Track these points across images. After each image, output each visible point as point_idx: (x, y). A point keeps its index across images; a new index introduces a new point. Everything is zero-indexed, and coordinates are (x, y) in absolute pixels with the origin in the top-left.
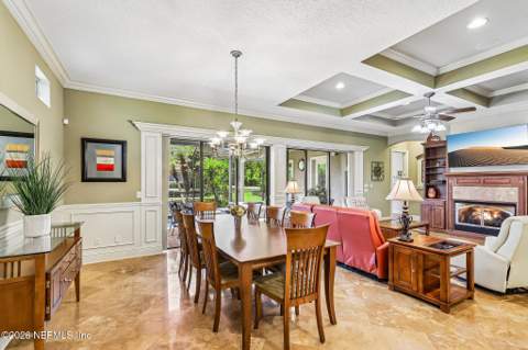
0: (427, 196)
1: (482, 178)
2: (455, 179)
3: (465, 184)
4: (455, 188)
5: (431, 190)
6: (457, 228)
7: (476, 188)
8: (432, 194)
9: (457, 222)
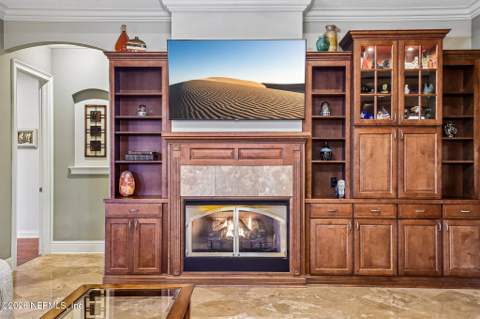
0: (118, 194)
1: (236, 146)
2: (186, 147)
3: (206, 161)
4: (184, 170)
5: (127, 176)
6: (191, 265)
7: (225, 169)
8: (127, 188)
9: (190, 254)
